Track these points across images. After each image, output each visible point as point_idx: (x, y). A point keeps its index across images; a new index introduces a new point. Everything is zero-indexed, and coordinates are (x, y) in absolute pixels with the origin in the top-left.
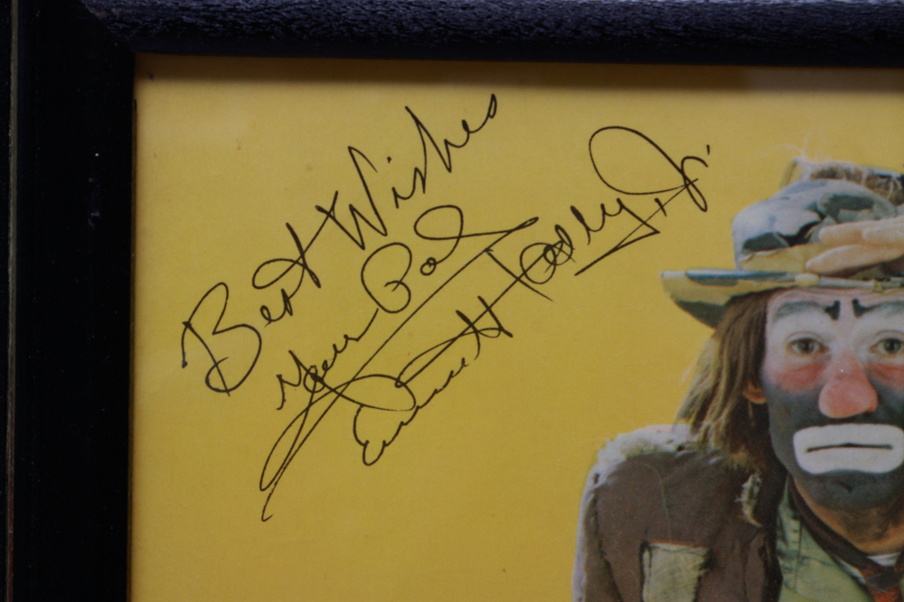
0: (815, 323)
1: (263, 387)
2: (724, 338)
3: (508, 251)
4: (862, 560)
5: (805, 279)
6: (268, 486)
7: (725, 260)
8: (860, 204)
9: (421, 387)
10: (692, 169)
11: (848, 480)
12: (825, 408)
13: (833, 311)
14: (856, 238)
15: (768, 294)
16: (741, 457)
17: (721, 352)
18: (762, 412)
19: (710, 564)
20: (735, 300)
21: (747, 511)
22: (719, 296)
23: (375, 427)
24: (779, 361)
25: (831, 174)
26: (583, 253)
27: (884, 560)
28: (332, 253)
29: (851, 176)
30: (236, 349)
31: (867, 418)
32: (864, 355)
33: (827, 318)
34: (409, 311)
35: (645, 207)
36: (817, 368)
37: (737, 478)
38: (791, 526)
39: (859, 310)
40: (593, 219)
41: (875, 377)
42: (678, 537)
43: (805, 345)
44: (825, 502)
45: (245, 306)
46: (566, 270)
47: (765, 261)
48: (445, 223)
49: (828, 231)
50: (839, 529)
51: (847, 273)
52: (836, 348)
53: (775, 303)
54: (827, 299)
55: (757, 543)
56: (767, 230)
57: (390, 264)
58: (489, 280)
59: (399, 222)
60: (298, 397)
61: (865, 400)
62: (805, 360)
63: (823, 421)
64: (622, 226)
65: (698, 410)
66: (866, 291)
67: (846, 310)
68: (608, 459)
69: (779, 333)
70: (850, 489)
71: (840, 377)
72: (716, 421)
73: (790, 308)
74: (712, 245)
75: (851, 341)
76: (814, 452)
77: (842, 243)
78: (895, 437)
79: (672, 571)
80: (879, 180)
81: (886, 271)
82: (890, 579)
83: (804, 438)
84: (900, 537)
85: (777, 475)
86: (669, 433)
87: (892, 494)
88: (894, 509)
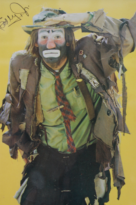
0: (46, 34)
2: (32, 36)
4: (54, 71)
5: (44, 27)
7: (32, 24)
8: (52, 15)
10: (26, 9)
11: (51, 59)
12: (48, 47)
13: (49, 32)
14: (52, 20)
15: (38, 29)
16: (34, 55)
17: (31, 39)
18: (38, 48)
19: (30, 72)
20: (33, 30)
21: (36, 64)
22: (31, 30)
24: (40, 40)
25: (48, 10)
26: (9, 23)
27: (57, 71)
29: (51, 10)
31: (54, 49)
32: (53, 39)
33: (48, 33)
35: (19, 16)
36: (46, 41)
38: (42, 66)
39: (53, 31)
40: (11, 17)
41: (55, 42)
42: (25, 68)
43: (44, 37)
44: (47, 62)
46: (7, 26)
47: (38, 24)
49: (48, 19)
50: (50, 66)
51: (51, 26)
52: (49, 38)
53: (40, 31)
54: (48, 30)
55: (37, 69)
56: (38, 19)
61: (54, 46)
62: (44, 40)
63: (47, 49)
64: (15, 19)
65: (28, 48)
66: (54, 29)
67: (51, 31)
68: (14, 56)
69: (40, 35)
70: (52, 60)
71: (50, 42)
72: (31, 49)
73: (42, 31)
74: (29, 21)
75: (51, 36)
76: (46, 54)
77: (50, 21)
78: (58, 51)
79: (24, 73)
80: (55, 11)
81: (57, 25)
82: (58, 74)
83: (44, 52)
84: (59, 67)
85: (40, 58)
86: (23, 52)
87: (58, 61)
88: (58, 63)
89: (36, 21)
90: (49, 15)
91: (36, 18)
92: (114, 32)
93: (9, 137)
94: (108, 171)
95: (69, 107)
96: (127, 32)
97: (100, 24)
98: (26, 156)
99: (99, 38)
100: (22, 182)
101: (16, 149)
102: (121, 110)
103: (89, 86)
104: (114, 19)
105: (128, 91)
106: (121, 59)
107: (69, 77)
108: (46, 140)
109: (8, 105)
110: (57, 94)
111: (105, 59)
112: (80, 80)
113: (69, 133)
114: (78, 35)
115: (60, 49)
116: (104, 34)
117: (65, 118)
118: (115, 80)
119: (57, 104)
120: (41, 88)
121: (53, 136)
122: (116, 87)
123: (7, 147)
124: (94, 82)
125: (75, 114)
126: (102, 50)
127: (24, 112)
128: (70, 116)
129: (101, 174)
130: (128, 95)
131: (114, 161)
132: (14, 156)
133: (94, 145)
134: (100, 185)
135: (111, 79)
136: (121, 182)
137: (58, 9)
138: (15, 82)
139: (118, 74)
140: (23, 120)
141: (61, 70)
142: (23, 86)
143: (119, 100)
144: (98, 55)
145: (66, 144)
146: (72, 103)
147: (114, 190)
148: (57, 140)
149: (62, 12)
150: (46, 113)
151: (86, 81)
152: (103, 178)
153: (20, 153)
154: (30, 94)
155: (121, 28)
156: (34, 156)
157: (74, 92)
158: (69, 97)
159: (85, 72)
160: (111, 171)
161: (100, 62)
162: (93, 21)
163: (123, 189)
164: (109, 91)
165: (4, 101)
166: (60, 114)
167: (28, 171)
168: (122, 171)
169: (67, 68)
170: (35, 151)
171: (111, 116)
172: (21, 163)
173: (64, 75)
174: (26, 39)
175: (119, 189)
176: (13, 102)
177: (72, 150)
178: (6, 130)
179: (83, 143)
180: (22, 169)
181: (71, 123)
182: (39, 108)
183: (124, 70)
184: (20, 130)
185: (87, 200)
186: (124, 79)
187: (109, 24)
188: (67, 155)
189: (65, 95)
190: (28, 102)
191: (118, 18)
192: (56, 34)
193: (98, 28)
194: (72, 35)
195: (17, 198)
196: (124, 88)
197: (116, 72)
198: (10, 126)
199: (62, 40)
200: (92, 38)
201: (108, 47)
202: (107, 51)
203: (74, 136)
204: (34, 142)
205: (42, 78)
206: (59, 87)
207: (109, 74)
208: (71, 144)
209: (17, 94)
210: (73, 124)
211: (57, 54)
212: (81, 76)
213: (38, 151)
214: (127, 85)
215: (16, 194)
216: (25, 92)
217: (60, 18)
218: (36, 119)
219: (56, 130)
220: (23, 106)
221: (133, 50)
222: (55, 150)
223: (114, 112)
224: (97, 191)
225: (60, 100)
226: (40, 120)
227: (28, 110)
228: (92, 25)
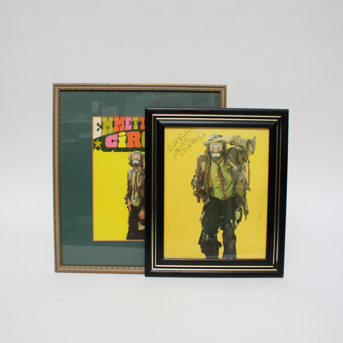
0: (213, 146)
1: (174, 151)
3: (191, 141)
4: (217, 163)
5: (213, 143)
6: (174, 158)
7: (207, 141)
9: (185, 151)
10: (205, 135)
11: (216, 157)
12: (214, 152)
17: (207, 148)
18: (210, 152)
19: (206, 163)
21: (209, 159)
22: (207, 144)
23: (182, 154)
24: (211, 149)
25: (214, 135)
26: (197, 141)
28: (179, 141)
29: (216, 135)
30: (172, 148)
31: (217, 152)
34: (184, 145)
35: (201, 137)
36: (214, 149)
37: (208, 157)
38: (212, 161)
40: (197, 138)
41: (218, 150)
42: (204, 161)
44: (214, 159)
45: (172, 145)
48: (187, 139)
49: (214, 139)
50: (215, 161)
53: (211, 144)
55: (209, 162)
57: (183, 142)
58: (190, 143)
59: (183, 139)
60: (176, 152)
64: (200, 139)
65: (205, 152)
66: (217, 143)
67: (216, 145)
68: (199, 156)
69: (211, 147)
72: (207, 153)
74: (206, 140)
75: (216, 147)
76: (214, 155)
77: (216, 140)
78: (219, 154)
79: (203, 164)
80: (218, 135)
81: (219, 142)
82: (219, 164)
83: (213, 154)
84: (220, 161)
85: (211, 157)
86: (203, 154)
87: (219, 158)
88: (219, 159)
89: (209, 140)
90: (215, 137)
91: (209, 139)
92: (244, 145)
93: (196, 193)
94: (241, 208)
95: (224, 179)
96: (250, 145)
97: (238, 142)
98: (204, 201)
99: (238, 148)
100: (202, 213)
101: (200, 198)
102: (247, 180)
103: (233, 169)
104: (245, 140)
105: (251, 172)
106: (248, 158)
107: (224, 166)
108: (213, 194)
109: (196, 178)
110: (218, 173)
111: (240, 157)
112: (229, 167)
113: (224, 191)
114: (228, 146)
115: (220, 152)
116: (240, 146)
117: (222, 184)
118: (245, 167)
119: (218, 178)
120: (211, 170)
121: (216, 192)
122: (245, 170)
123: (195, 198)
124: (235, 168)
125: (227, 182)
126: (239, 153)
127: (204, 181)
128: (224, 183)
129: (238, 209)
130: (251, 174)
131: (244, 204)
132: (199, 201)
133: (235, 196)
134: (238, 214)
135: (243, 166)
136: (247, 213)
137: (219, 134)
138: (199, 168)
139: (246, 164)
140: (203, 185)
141: (220, 162)
142: (203, 170)
143: (247, 176)
144: (237, 156)
145: (222, 196)
146: (225, 177)
147: (244, 216)
148: (218, 194)
149: (221, 136)
150: (213, 182)
151: (232, 167)
152: (239, 211)
153: (201, 200)
154: (206, 173)
155: (248, 143)
156: (208, 201)
157: (226, 172)
158: (224, 174)
159: (231, 163)
160: (242, 208)
161: (238, 159)
162: (235, 140)
163: (248, 216)
164: (242, 172)
165: (194, 176)
166: (220, 182)
167: (205, 208)
168: (247, 207)
169: (223, 161)
170: (208, 199)
171: (243, 183)
172: (201, 205)
173: (222, 164)
174: (205, 148)
175: (246, 216)
176: (198, 177)
177: (225, 199)
178: (195, 189)
179: (230, 195)
180: (202, 207)
181: (225, 186)
182: (210, 179)
183: (249, 162)
184: (201, 190)
185: (232, 221)
186: (249, 167)
187: (242, 142)
188: (223, 201)
189: (222, 173)
190: (205, 177)
191: (247, 139)
192: (218, 146)
193: (237, 143)
194: (226, 146)
195: (200, 220)
196: (249, 171)
197: (245, 163)
198: (197, 188)
199: (221, 149)
200: (234, 148)
201: (242, 152)
202: (241, 154)
203: (226, 192)
204: (208, 195)
205: (212, 166)
206: (219, 170)
207: (242, 164)
208: (225, 196)
209: (200, 173)
210: (226, 187)
211: (218, 155)
212: (229, 165)
213: (210, 199)
214: (250, 169)
215: (199, 218)
216: (204, 172)
217: (220, 139)
218: (209, 185)
219: (218, 190)
220: (203, 178)
221: (253, 153)
222: (217, 199)
223: (244, 181)
224: (236, 217)
225: (220, 176)
226: (211, 185)
227: (205, 180)
228: (235, 142)
